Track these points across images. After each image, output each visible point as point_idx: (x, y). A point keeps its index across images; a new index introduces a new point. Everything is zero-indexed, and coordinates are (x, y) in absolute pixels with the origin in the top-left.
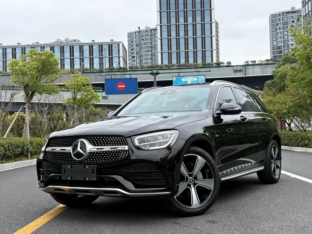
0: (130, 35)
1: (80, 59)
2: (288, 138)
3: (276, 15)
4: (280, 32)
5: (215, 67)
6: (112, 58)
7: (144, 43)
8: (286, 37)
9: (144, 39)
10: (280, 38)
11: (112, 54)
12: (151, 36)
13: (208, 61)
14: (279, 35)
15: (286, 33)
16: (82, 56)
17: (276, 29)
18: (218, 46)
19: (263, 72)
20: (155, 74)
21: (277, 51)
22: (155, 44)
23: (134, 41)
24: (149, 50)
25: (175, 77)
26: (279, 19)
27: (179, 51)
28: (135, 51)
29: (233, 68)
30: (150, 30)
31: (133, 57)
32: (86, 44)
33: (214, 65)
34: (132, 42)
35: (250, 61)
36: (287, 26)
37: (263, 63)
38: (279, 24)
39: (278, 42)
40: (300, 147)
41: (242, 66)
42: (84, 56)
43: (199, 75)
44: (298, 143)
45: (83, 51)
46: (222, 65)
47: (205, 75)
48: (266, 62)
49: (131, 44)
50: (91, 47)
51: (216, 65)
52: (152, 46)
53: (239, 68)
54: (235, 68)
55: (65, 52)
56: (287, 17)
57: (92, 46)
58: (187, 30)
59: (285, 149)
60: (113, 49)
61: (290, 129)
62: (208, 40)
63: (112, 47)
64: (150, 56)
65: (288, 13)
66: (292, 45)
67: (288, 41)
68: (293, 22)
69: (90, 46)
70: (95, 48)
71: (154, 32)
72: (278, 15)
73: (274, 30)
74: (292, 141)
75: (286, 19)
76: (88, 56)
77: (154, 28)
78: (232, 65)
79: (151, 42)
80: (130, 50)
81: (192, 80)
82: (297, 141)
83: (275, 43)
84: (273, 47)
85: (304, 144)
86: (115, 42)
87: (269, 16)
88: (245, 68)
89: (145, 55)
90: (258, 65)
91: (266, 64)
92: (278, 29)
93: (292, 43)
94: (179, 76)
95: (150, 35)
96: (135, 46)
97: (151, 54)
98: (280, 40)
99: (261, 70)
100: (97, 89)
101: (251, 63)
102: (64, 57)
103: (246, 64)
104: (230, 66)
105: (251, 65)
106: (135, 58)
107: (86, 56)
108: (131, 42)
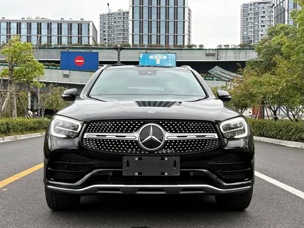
0: (102, 16)
1: (48, 37)
2: (275, 129)
3: (248, 5)
4: (251, 22)
5: (187, 49)
6: (81, 37)
7: (116, 26)
8: (256, 27)
9: (116, 22)
10: (251, 28)
11: (82, 33)
12: (124, 19)
13: (180, 43)
14: (250, 25)
15: (256, 23)
16: (50, 34)
17: (247, 19)
18: (190, 33)
19: (235, 57)
20: (119, 49)
21: (247, 41)
22: (127, 27)
23: (106, 24)
24: (121, 33)
25: (142, 54)
26: (251, 10)
27: (151, 34)
28: (107, 34)
29: (206, 52)
30: (122, 13)
31: (105, 39)
32: (55, 22)
33: (186, 48)
34: (104, 24)
35: (223, 45)
36: (258, 17)
37: (237, 48)
38: (250, 14)
39: (249, 32)
40: (293, 141)
41: (215, 50)
42: (52, 34)
43: (169, 53)
44: (289, 136)
45: (51, 29)
46: (194, 48)
47: (176, 53)
48: (239, 47)
49: (103, 26)
50: (60, 26)
51: (188, 48)
52: (124, 29)
53: (211, 52)
54: (208, 52)
55: (32, 29)
56: (258, 8)
57: (61, 24)
58: (160, 13)
59: (271, 142)
60: (83, 29)
61: (275, 117)
62: (180, 25)
63: (81, 26)
64: (122, 39)
65: (260, 3)
66: (262, 35)
67: (258, 32)
68: (264, 12)
69: (58, 24)
70: (64, 26)
71: (127, 15)
72: (249, 5)
73: (245, 20)
74: (281, 133)
75: (257, 9)
76: (56, 34)
77: (126, 11)
78: (205, 48)
79: (123, 25)
80: (102, 32)
81: (161, 58)
82: (289, 133)
83: (245, 33)
84: (243, 37)
85: (299, 137)
86: (85, 21)
87: (241, 6)
88: (218, 52)
89: (117, 38)
90: (231, 49)
91: (240, 49)
92: (249, 19)
93: (262, 33)
94: (146, 52)
95: (122, 18)
96: (107, 27)
97: (123, 37)
98: (251, 30)
99: (233, 55)
100: (57, 66)
101: (224, 47)
102: (31, 34)
103: (219, 47)
104: (202, 49)
105: (224, 49)
106: (107, 40)
107: (55, 34)
108: (102, 24)
